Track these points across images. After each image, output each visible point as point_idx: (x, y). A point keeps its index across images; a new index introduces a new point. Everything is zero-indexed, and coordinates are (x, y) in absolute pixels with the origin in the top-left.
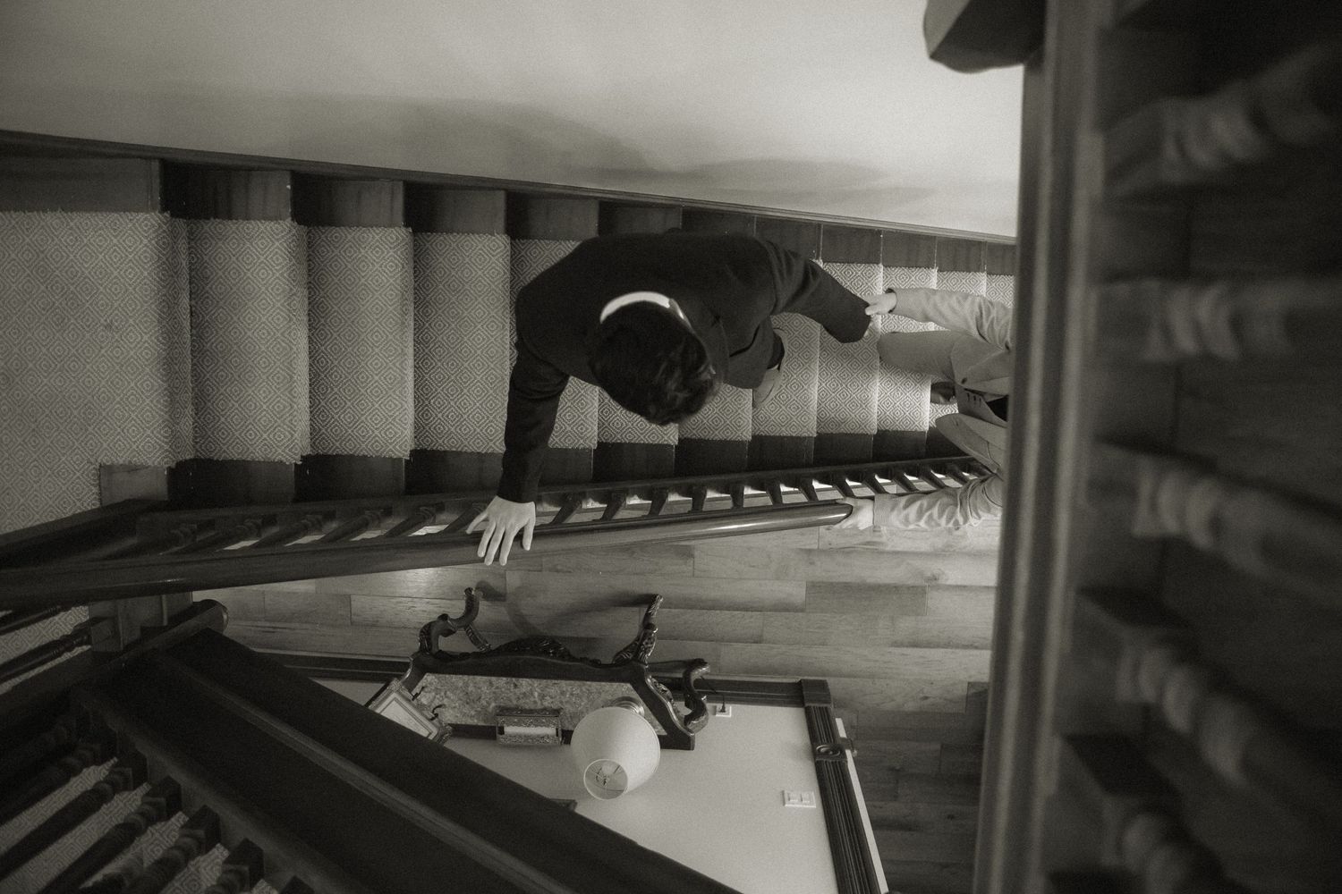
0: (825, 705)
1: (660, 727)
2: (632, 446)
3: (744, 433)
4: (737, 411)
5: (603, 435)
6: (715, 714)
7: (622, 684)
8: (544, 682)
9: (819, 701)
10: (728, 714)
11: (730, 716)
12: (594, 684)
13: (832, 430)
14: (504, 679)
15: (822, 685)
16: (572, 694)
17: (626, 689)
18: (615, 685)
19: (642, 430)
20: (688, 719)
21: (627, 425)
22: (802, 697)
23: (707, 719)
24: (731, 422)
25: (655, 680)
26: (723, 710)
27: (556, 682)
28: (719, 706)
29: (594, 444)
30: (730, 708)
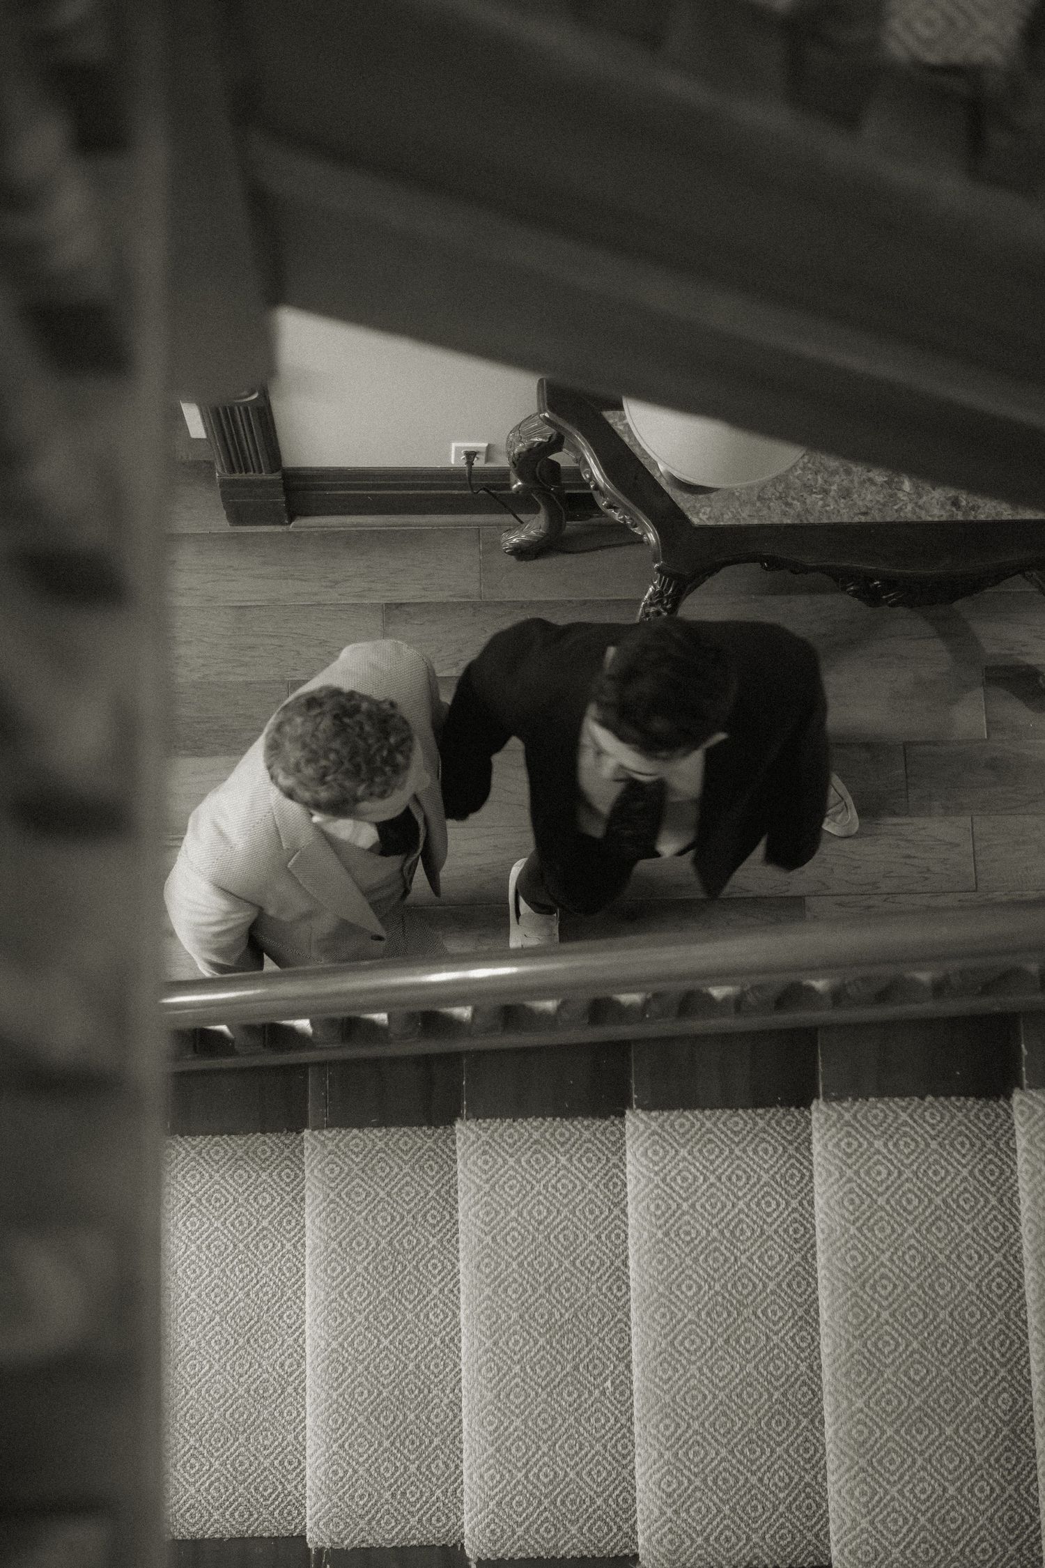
0: (237, 476)
1: (619, 427)
2: (728, 1101)
3: (473, 1137)
4: (493, 1187)
5: (798, 1123)
6: (489, 447)
7: (711, 523)
8: (891, 517)
9: (248, 484)
10: (457, 449)
11: (454, 445)
12: (776, 520)
13: (264, 1143)
14: (982, 517)
15: (238, 515)
16: (826, 492)
17: (701, 515)
18: (727, 520)
19: (710, 1141)
20: (556, 444)
21: (744, 1151)
22: (288, 490)
23: (510, 445)
24: (505, 1161)
25: (637, 530)
26: (471, 455)
27: (863, 519)
28: (479, 463)
29: (817, 1108)
30: (454, 460)
